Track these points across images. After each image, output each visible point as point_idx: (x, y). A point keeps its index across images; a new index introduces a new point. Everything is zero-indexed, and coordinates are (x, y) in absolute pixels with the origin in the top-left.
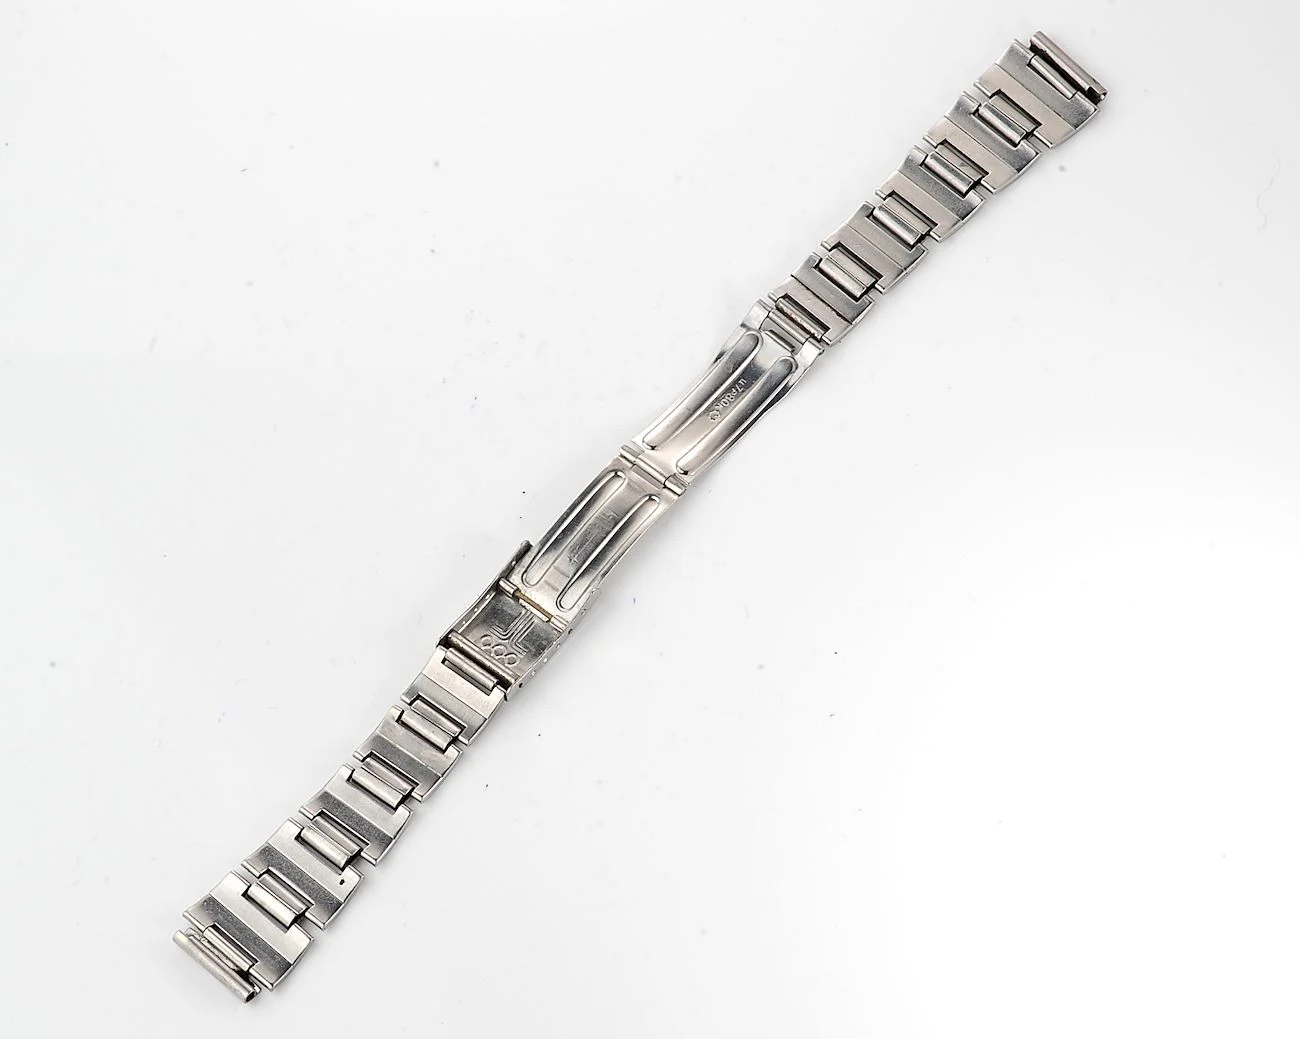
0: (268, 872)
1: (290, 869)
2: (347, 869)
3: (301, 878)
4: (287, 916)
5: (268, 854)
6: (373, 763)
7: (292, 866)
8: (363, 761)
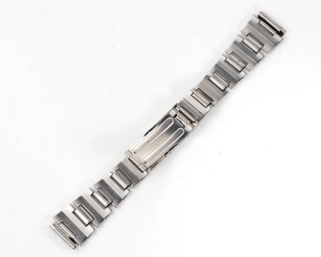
0: (81, 205)
1: (88, 205)
2: (107, 208)
3: (92, 209)
4: (87, 222)
5: (81, 199)
6: (119, 172)
7: (89, 204)
8: (116, 171)
